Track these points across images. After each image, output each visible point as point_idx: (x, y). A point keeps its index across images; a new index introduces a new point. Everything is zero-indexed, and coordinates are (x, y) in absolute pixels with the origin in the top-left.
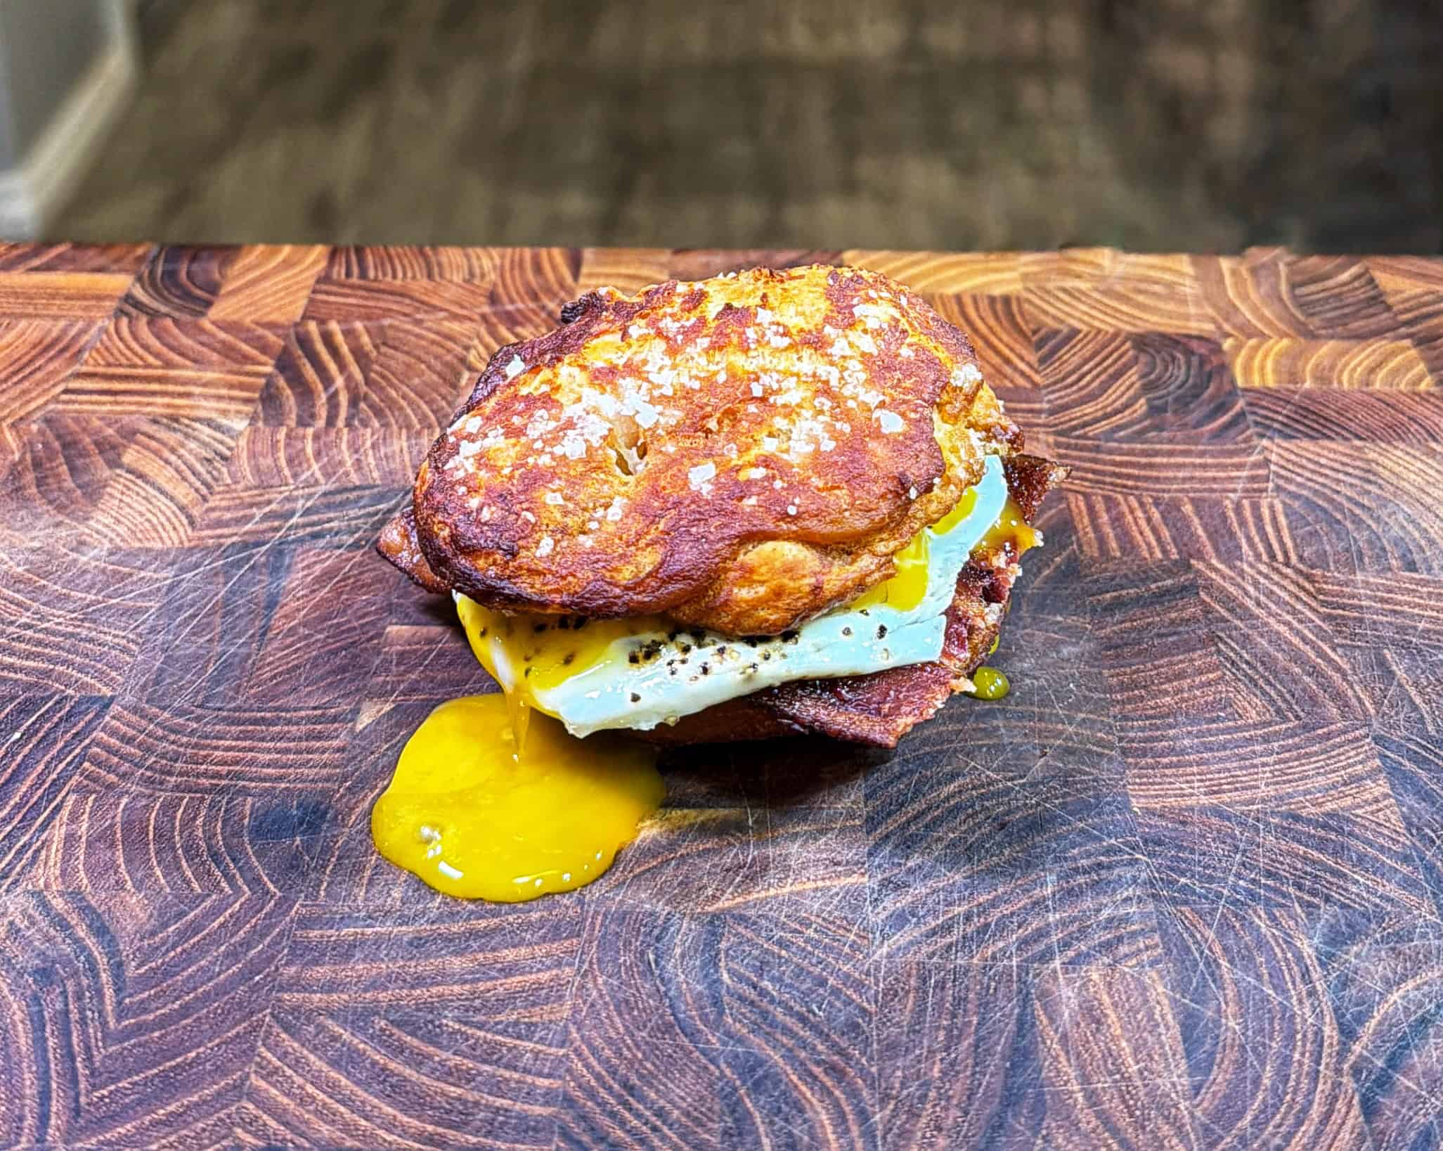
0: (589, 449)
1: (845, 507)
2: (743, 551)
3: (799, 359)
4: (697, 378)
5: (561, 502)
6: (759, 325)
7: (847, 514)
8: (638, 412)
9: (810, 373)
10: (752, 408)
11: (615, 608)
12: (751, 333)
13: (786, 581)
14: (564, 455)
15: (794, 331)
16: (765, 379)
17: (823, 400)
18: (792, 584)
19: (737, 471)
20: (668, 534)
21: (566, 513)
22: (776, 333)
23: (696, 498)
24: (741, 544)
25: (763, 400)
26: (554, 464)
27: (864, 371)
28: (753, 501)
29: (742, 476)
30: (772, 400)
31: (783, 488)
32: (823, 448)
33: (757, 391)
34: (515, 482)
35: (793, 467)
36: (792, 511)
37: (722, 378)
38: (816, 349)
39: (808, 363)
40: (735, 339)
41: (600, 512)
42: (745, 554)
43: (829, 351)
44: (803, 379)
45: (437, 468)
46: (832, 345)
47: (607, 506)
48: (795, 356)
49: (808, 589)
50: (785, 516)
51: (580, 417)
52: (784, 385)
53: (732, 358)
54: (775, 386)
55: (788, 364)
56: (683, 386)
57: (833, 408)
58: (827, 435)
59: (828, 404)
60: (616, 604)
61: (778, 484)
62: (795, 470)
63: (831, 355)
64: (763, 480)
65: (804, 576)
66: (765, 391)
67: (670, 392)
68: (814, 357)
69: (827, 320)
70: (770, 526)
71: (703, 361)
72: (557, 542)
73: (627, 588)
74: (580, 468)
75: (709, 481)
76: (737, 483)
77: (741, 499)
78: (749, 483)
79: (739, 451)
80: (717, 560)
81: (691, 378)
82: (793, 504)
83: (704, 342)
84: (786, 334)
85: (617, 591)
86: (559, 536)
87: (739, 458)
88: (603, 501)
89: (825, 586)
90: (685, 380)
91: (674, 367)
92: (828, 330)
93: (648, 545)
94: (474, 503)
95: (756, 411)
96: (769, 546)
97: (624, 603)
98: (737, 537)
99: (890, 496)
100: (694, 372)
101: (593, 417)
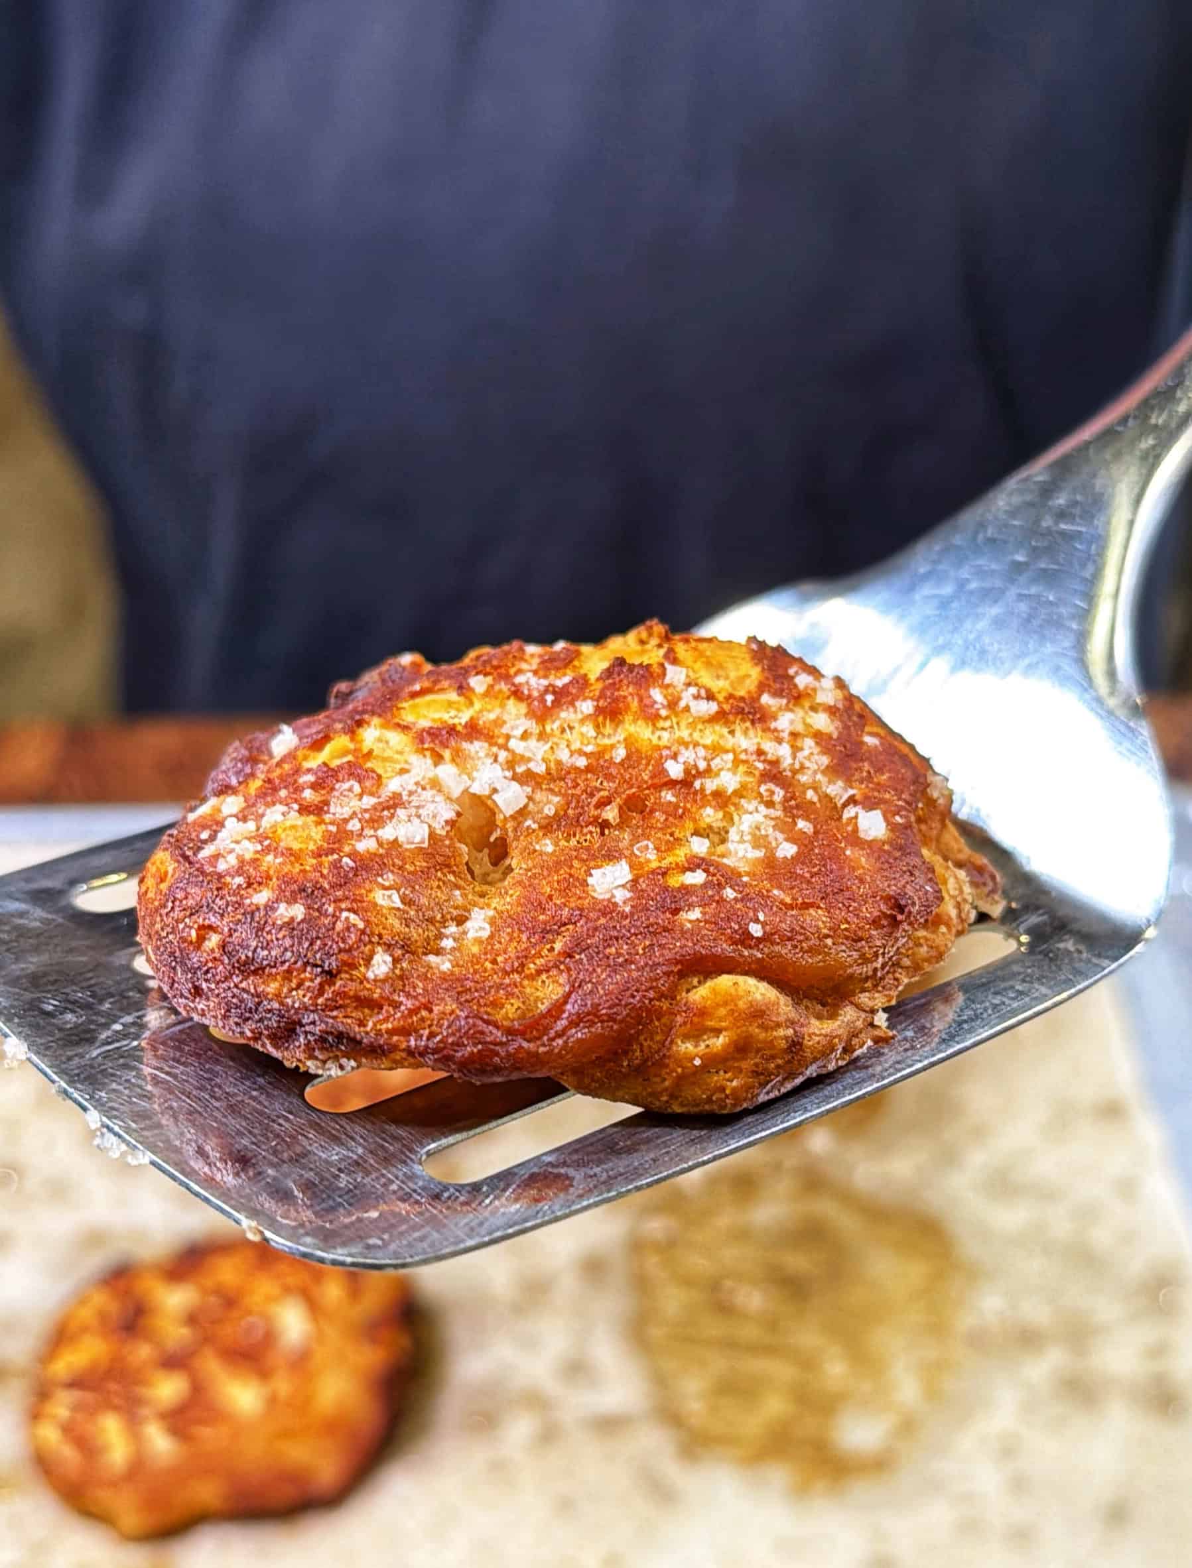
0: (432, 835)
1: (825, 931)
2: (685, 987)
3: (732, 732)
4: (581, 753)
5: (399, 904)
6: (668, 686)
7: (829, 942)
8: (495, 791)
9: (753, 748)
10: (668, 796)
11: (497, 1060)
12: (657, 695)
13: (755, 1030)
14: (396, 840)
15: (721, 697)
16: (687, 755)
17: (771, 786)
18: (763, 1036)
19: (664, 874)
20: (571, 956)
21: (407, 922)
22: (697, 697)
23: (608, 909)
24: (682, 975)
25: (686, 783)
26: (381, 851)
27: (823, 753)
28: (695, 914)
29: (675, 881)
30: (697, 784)
31: (736, 899)
32: (780, 854)
33: (675, 770)
34: (325, 872)
35: (740, 875)
36: (756, 930)
37: (620, 754)
38: (753, 722)
39: (745, 740)
40: (634, 704)
41: (452, 929)
42: (688, 991)
43: (773, 725)
44: (743, 757)
45: (186, 858)
46: (775, 719)
47: (461, 921)
48: (725, 731)
49: (783, 1044)
50: (745, 938)
51: (411, 793)
52: (716, 763)
53: (632, 729)
54: (702, 765)
55: (715, 738)
56: (559, 763)
57: (786, 800)
58: (780, 836)
59: (779, 794)
60: (497, 1054)
61: (729, 893)
62: (745, 879)
63: (776, 730)
64: (705, 886)
65: (778, 1025)
66: (687, 771)
67: (540, 769)
68: (751, 733)
69: (762, 687)
70: (725, 948)
71: (589, 730)
72: (396, 961)
73: (510, 1032)
74: (421, 864)
75: (623, 886)
76: (666, 889)
77: (676, 912)
78: (686, 890)
79: (658, 849)
80: (651, 994)
81: (572, 753)
82: (757, 921)
83: (587, 707)
84: (710, 697)
85: (499, 1035)
86: (399, 952)
87: (661, 859)
88: (455, 913)
89: (807, 1043)
90: (564, 755)
91: (542, 736)
92: (766, 699)
93: (539, 972)
94: (262, 897)
95: (673, 799)
96: (725, 981)
97: (509, 1055)
98: (677, 962)
99: (884, 922)
100: (576, 745)
101: (428, 794)
